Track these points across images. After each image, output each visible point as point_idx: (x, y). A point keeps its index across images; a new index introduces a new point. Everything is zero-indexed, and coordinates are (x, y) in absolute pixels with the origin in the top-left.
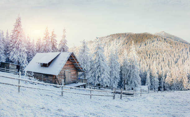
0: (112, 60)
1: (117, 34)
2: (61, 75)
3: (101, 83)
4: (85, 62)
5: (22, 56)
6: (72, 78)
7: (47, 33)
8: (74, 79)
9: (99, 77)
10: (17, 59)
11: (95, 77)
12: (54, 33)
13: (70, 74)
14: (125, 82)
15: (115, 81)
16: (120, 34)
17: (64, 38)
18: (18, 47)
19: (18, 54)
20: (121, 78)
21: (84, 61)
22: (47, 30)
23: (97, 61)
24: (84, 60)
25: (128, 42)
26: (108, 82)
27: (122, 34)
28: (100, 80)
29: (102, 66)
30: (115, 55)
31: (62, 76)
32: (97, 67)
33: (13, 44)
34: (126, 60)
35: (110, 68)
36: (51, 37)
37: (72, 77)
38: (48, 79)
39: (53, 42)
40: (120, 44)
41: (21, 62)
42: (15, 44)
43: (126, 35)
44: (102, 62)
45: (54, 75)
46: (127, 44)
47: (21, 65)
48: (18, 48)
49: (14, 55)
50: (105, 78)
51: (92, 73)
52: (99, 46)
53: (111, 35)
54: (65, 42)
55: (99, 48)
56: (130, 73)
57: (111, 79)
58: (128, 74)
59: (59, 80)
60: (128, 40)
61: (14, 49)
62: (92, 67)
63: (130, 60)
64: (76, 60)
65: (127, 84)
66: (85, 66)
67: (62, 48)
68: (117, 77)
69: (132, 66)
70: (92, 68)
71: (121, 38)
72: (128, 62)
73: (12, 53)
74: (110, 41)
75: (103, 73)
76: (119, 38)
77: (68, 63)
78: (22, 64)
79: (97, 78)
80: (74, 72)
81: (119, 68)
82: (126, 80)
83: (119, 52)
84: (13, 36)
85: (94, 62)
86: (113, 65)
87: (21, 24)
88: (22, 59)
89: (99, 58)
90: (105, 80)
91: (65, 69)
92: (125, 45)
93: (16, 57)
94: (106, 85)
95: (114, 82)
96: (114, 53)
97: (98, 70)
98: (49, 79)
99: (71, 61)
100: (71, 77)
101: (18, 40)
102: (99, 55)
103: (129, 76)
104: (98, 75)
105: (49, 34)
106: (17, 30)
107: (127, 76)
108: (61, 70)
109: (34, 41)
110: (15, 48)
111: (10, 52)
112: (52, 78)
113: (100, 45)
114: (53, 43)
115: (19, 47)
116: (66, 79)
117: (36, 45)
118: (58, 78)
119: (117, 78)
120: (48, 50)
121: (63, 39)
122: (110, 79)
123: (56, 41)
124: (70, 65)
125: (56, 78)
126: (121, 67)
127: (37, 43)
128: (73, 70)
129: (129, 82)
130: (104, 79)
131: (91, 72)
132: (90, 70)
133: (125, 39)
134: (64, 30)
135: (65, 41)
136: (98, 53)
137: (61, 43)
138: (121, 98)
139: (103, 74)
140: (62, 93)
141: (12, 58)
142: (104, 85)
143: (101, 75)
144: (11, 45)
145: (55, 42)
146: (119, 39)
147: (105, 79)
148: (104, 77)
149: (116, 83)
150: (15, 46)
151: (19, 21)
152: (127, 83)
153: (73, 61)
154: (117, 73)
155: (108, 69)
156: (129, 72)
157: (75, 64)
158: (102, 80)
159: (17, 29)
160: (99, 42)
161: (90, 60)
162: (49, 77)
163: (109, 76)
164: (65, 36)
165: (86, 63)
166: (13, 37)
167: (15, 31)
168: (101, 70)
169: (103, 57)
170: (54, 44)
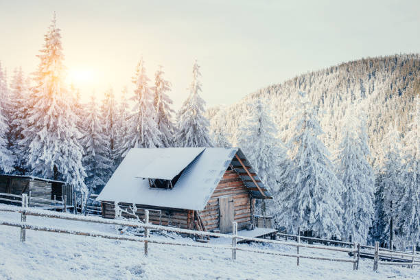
0: (348, 159)
1: (364, 61)
2: (209, 211)
3: (314, 229)
4: (264, 167)
5: (67, 153)
6: (236, 217)
7: (141, 78)
8: (244, 219)
9: (309, 210)
10: (53, 163)
11: (297, 212)
12: (162, 77)
13: (232, 205)
14: (394, 227)
15: (359, 221)
16: (376, 60)
17: (196, 92)
18: (56, 127)
19: (57, 149)
20: (381, 214)
21: (261, 164)
22: (143, 70)
23: (302, 163)
24: (262, 160)
25: (405, 89)
26: (338, 226)
27: (384, 60)
28: (312, 219)
29: (319, 178)
30: (360, 141)
31: (213, 213)
32: (304, 182)
33: (36, 116)
34: (393, 157)
35: (344, 181)
36: (152, 89)
37: (238, 212)
38: (175, 220)
39: (161, 104)
40: (375, 94)
41: (66, 172)
42: (46, 117)
43: (399, 62)
44: (317, 165)
45: (191, 211)
46: (400, 94)
47: (65, 180)
48: (53, 130)
49: (41, 151)
50: (329, 213)
51: (288, 199)
52: (308, 118)
53: (343, 65)
54: (199, 105)
55: (308, 124)
56: (408, 199)
57: (346, 216)
58: (403, 200)
59: (204, 223)
60: (404, 79)
61: (43, 133)
62: (288, 181)
63: (410, 156)
64: (249, 167)
65: (400, 232)
66: (265, 178)
67: (190, 125)
68: (365, 209)
69: (415, 176)
70: (286, 185)
71: (379, 75)
72: (403, 162)
73: (34, 145)
74: (339, 85)
75: (320, 199)
76: (374, 74)
77: (227, 178)
78: (69, 177)
79: (302, 213)
80: (243, 201)
81: (371, 182)
82: (396, 220)
83: (374, 123)
84: (37, 92)
85: (292, 166)
86: (353, 172)
87: (63, 52)
88: (67, 164)
89: (309, 154)
90: (326, 221)
91: (218, 194)
92: (396, 97)
93: (51, 156)
94: (329, 236)
95: (357, 227)
96: (356, 137)
97: (306, 190)
98: (177, 221)
99: (234, 172)
100: (235, 215)
101: (54, 101)
102: (310, 147)
103: (407, 209)
104: (305, 204)
105: (147, 82)
106: (49, 73)
107: (400, 208)
108: (211, 195)
109: (95, 101)
110: (45, 128)
111: (30, 141)
112: (185, 218)
113: (310, 116)
114: (160, 109)
115: (59, 124)
116: (222, 219)
117: (101, 114)
118: (202, 218)
119: (365, 215)
120: (148, 131)
121: (193, 94)
122: (344, 218)
123: (171, 102)
124: (231, 181)
125: (196, 218)
126: (379, 180)
127: (102, 107)
128: (240, 196)
129: (406, 228)
130: (323, 216)
131: (282, 196)
132: (281, 190)
133: (393, 76)
134: (196, 68)
135: (200, 103)
136: (304, 137)
137: (185, 107)
138: (375, 268)
139: (321, 203)
140: (234, 254)
141: (37, 162)
142: (325, 234)
143: (315, 204)
144: (31, 119)
145: (166, 106)
146: (372, 77)
147: (327, 216)
148: (325, 210)
149: (364, 229)
150: (45, 124)
151: (57, 44)
152: (401, 229)
153: (241, 171)
154: (364, 198)
155: (336, 187)
156: (406, 195)
157: (245, 178)
158: (318, 221)
159: (50, 69)
160: (307, 106)
161: (279, 160)
162: (176, 217)
163: (339, 208)
164: (198, 87)
165: (267, 169)
166: (36, 95)
167: (44, 74)
168: (316, 189)
169: (321, 152)
170: (165, 111)
